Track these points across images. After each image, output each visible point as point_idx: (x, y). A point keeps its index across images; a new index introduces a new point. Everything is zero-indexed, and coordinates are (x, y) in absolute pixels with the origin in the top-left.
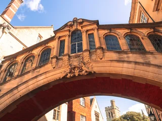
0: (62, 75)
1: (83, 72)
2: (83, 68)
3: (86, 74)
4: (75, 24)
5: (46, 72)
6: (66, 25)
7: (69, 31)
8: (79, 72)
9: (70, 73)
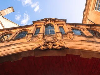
0: (35, 47)
1: (57, 46)
2: (57, 43)
3: (59, 48)
4: (49, 21)
5: (19, 43)
6: (43, 20)
7: (45, 23)
8: (53, 46)
9: (43, 46)
